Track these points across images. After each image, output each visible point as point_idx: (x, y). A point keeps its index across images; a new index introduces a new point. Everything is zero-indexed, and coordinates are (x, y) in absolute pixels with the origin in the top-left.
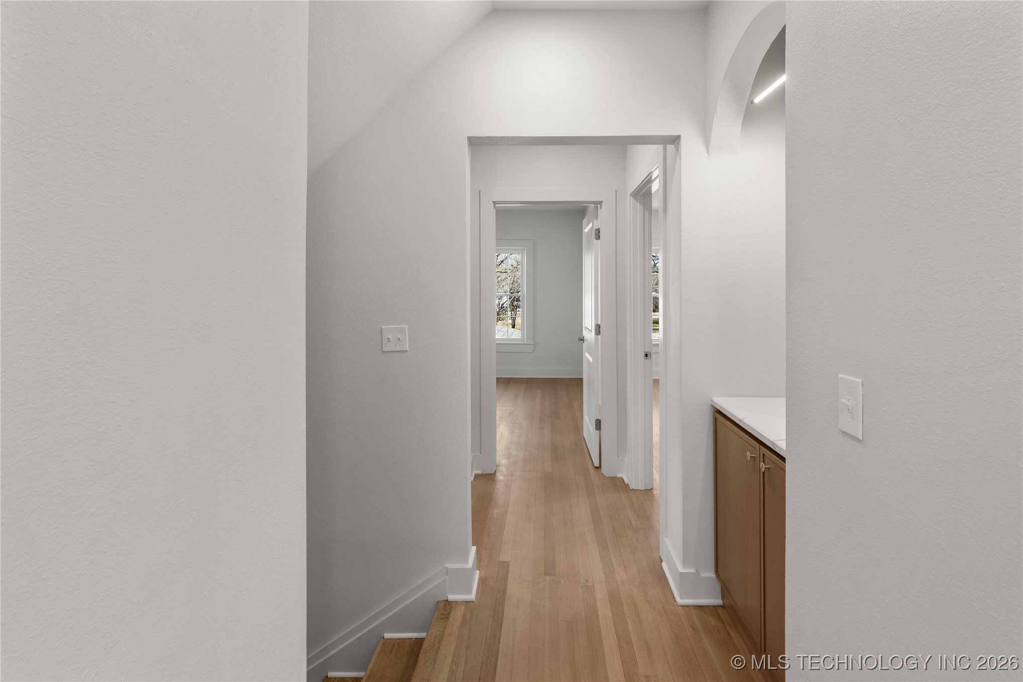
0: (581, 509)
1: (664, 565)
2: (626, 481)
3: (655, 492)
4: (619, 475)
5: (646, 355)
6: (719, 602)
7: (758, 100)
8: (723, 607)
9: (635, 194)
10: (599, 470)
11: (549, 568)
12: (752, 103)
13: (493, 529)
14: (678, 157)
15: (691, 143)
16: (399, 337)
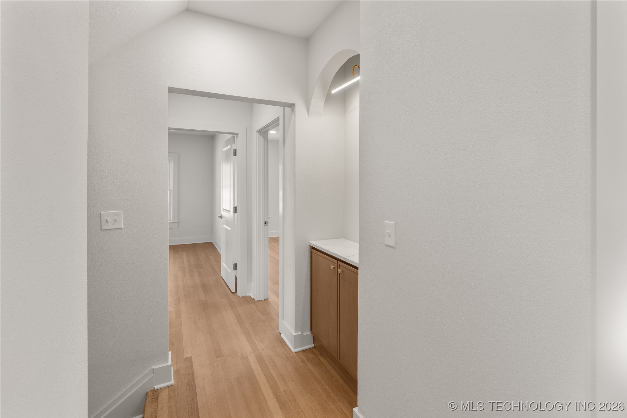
0: (229, 317)
1: (283, 336)
2: (253, 297)
3: (269, 300)
4: (248, 295)
5: (265, 223)
6: (313, 345)
7: (334, 92)
8: (315, 347)
9: (259, 131)
10: (235, 294)
11: (218, 354)
12: (330, 92)
13: (174, 341)
14: (293, 115)
15: (300, 108)
16: (116, 219)
